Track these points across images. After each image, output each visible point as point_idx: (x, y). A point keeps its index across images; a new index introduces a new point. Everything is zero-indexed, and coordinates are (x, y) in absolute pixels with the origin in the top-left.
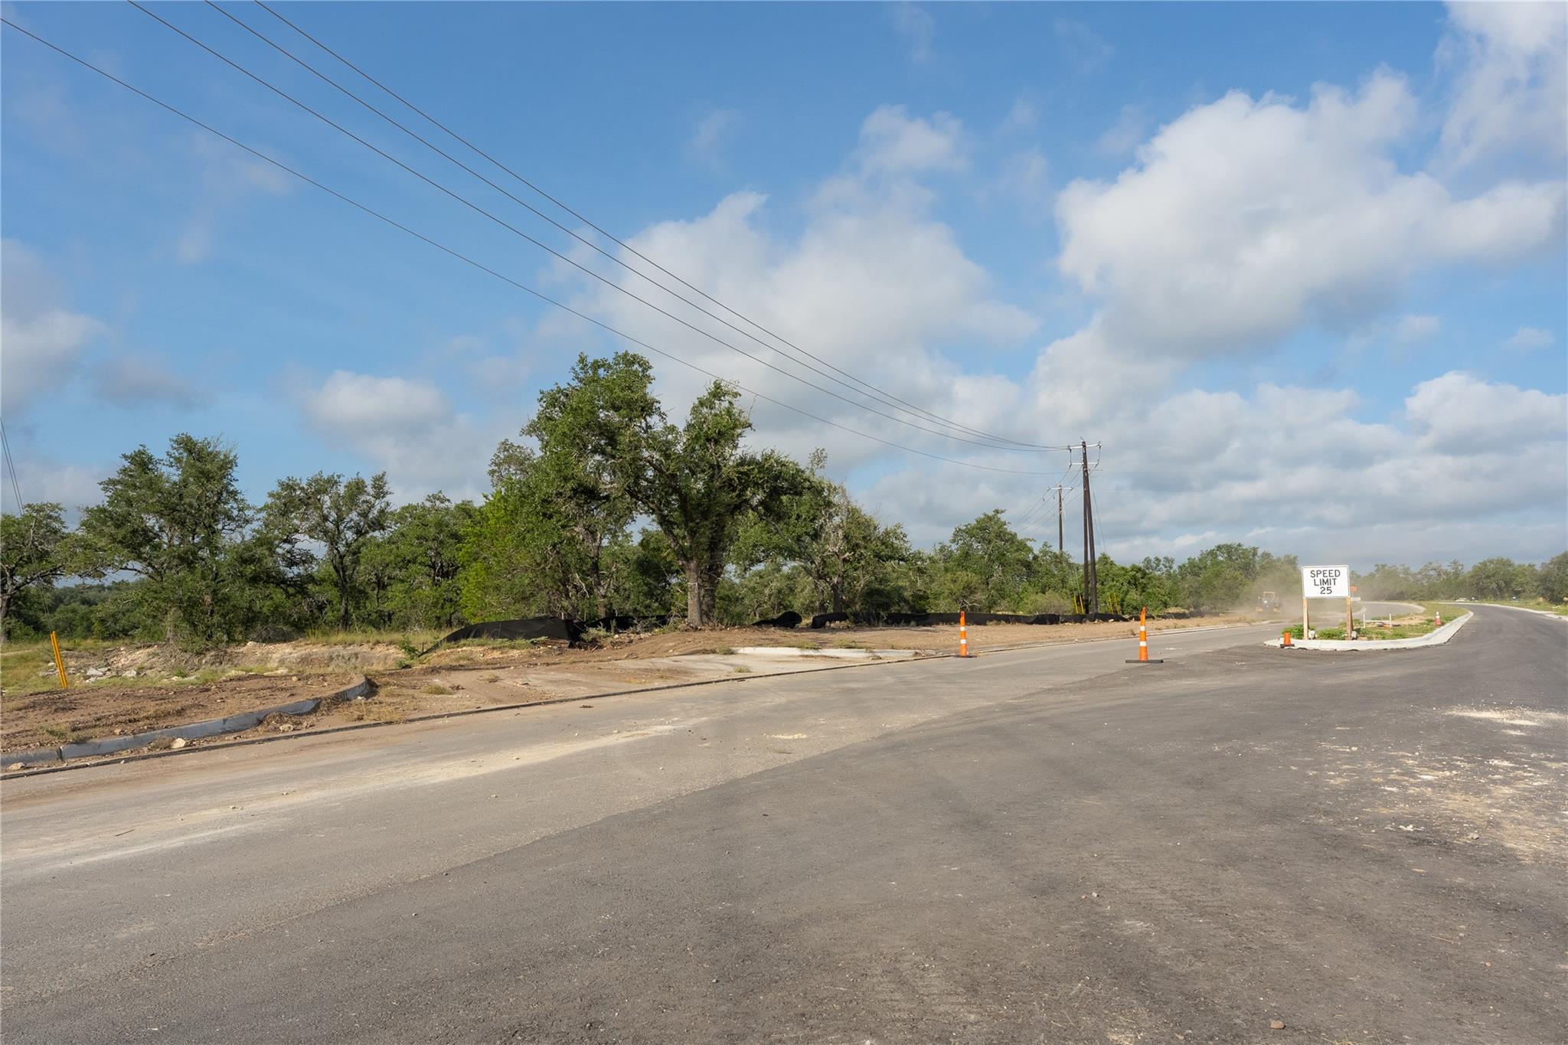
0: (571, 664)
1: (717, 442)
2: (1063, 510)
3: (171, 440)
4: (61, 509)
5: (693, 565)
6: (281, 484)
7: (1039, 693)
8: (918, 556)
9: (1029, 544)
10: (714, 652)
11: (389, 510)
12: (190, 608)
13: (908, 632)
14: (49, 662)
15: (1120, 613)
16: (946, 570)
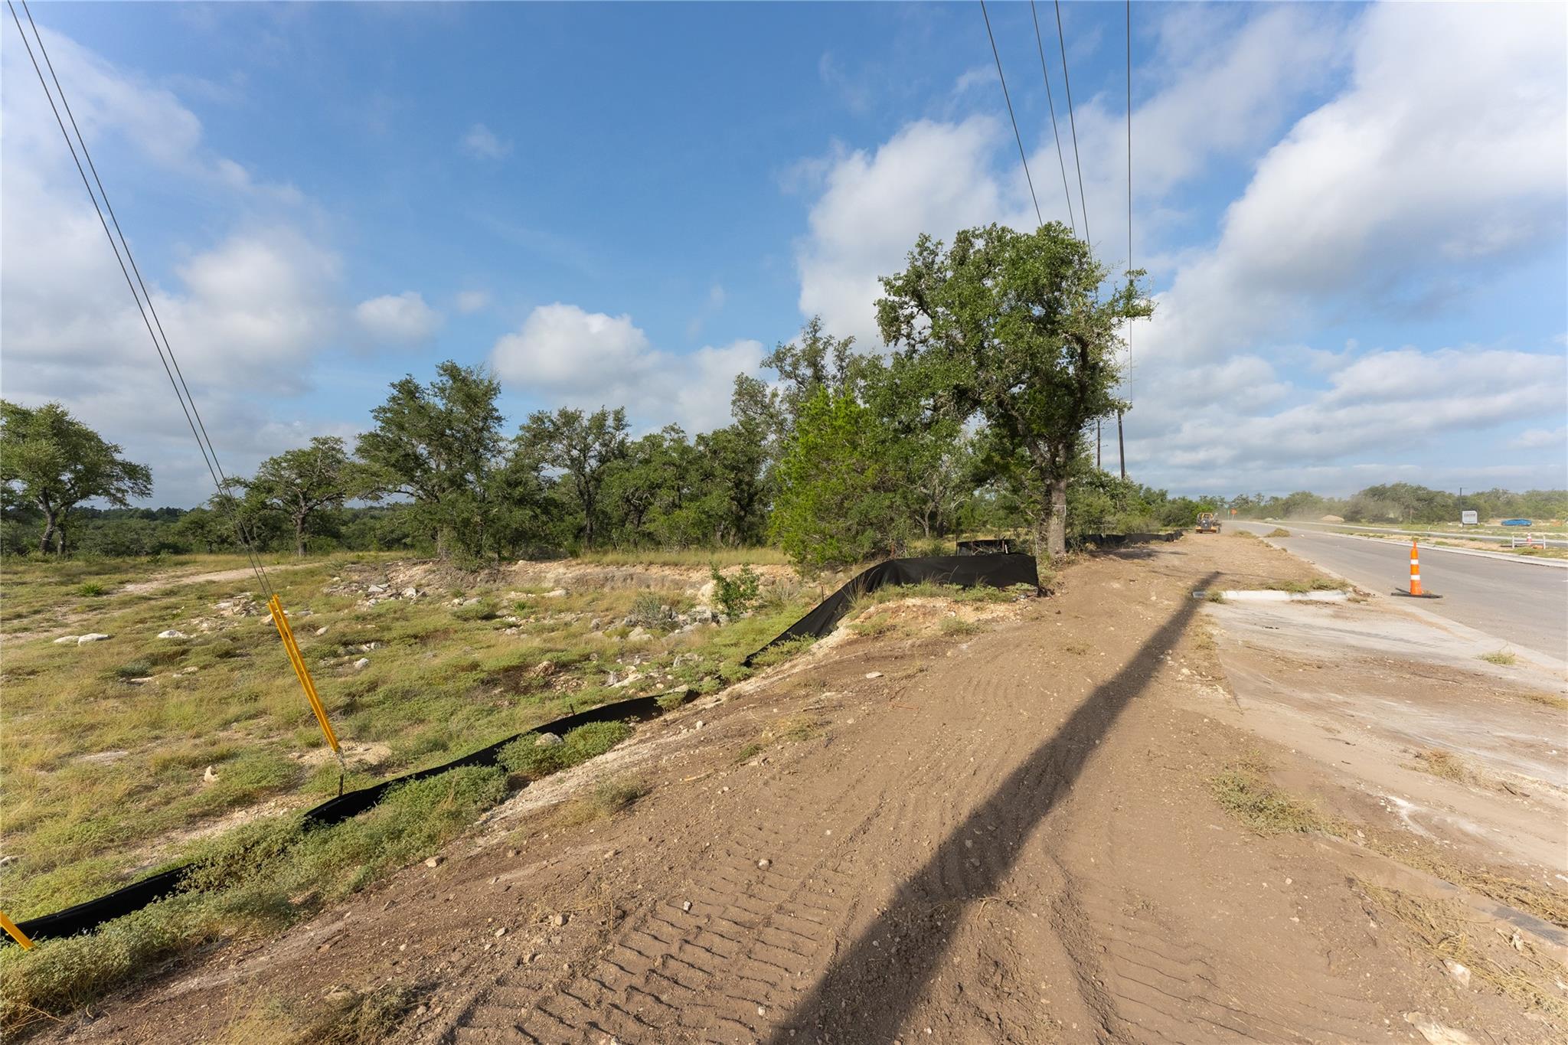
4: (342, 442)
6: (532, 417)
11: (629, 440)
14: (334, 576)
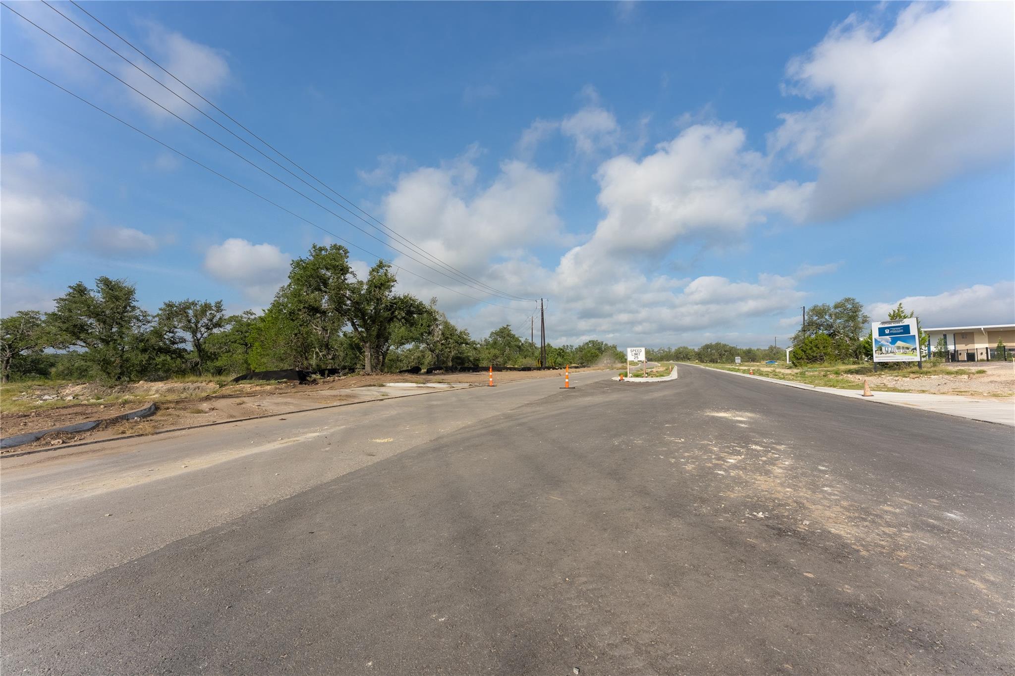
0: (294, 393)
1: (380, 288)
2: (533, 326)
3: (96, 279)
4: (38, 314)
5: (368, 345)
6: (165, 304)
7: (522, 406)
8: (474, 343)
9: (520, 339)
10: (374, 386)
11: (224, 318)
12: (105, 364)
13: (468, 375)
14: (23, 392)
15: (554, 366)
16: (487, 349)
